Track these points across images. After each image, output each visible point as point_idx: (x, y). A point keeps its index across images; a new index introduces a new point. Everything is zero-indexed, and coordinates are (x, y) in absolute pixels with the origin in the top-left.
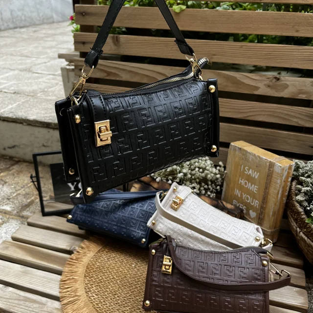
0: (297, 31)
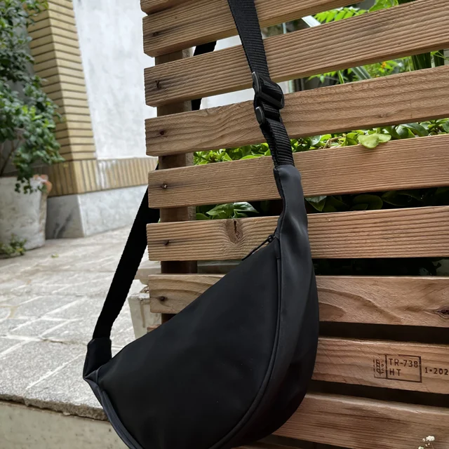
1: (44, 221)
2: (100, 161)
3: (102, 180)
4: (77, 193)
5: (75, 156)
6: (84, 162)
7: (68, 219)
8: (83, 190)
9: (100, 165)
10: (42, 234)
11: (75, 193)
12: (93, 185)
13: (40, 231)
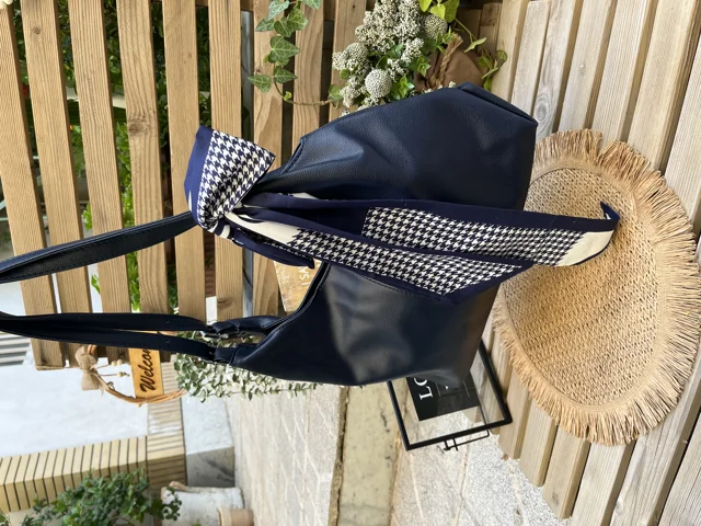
0: (190, 56)
1: (214, 489)
2: (149, 432)
3: (171, 429)
4: (185, 455)
5: (142, 458)
6: (149, 449)
7: (213, 464)
8: (182, 449)
9: (153, 431)
10: (227, 490)
11: (183, 458)
12: (176, 438)
13: (224, 492)
